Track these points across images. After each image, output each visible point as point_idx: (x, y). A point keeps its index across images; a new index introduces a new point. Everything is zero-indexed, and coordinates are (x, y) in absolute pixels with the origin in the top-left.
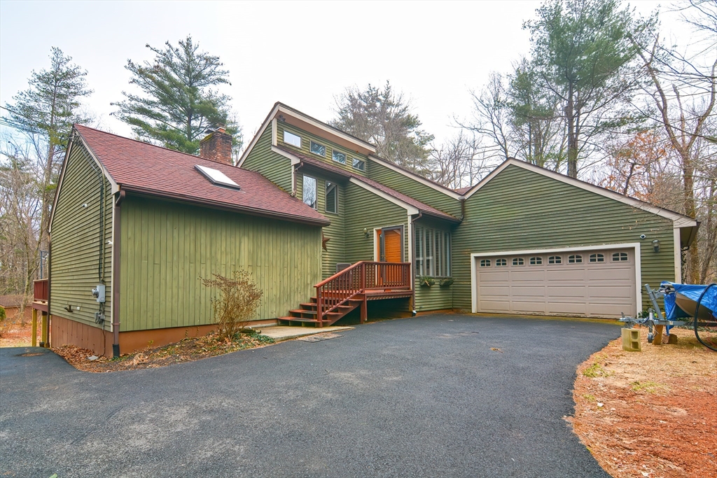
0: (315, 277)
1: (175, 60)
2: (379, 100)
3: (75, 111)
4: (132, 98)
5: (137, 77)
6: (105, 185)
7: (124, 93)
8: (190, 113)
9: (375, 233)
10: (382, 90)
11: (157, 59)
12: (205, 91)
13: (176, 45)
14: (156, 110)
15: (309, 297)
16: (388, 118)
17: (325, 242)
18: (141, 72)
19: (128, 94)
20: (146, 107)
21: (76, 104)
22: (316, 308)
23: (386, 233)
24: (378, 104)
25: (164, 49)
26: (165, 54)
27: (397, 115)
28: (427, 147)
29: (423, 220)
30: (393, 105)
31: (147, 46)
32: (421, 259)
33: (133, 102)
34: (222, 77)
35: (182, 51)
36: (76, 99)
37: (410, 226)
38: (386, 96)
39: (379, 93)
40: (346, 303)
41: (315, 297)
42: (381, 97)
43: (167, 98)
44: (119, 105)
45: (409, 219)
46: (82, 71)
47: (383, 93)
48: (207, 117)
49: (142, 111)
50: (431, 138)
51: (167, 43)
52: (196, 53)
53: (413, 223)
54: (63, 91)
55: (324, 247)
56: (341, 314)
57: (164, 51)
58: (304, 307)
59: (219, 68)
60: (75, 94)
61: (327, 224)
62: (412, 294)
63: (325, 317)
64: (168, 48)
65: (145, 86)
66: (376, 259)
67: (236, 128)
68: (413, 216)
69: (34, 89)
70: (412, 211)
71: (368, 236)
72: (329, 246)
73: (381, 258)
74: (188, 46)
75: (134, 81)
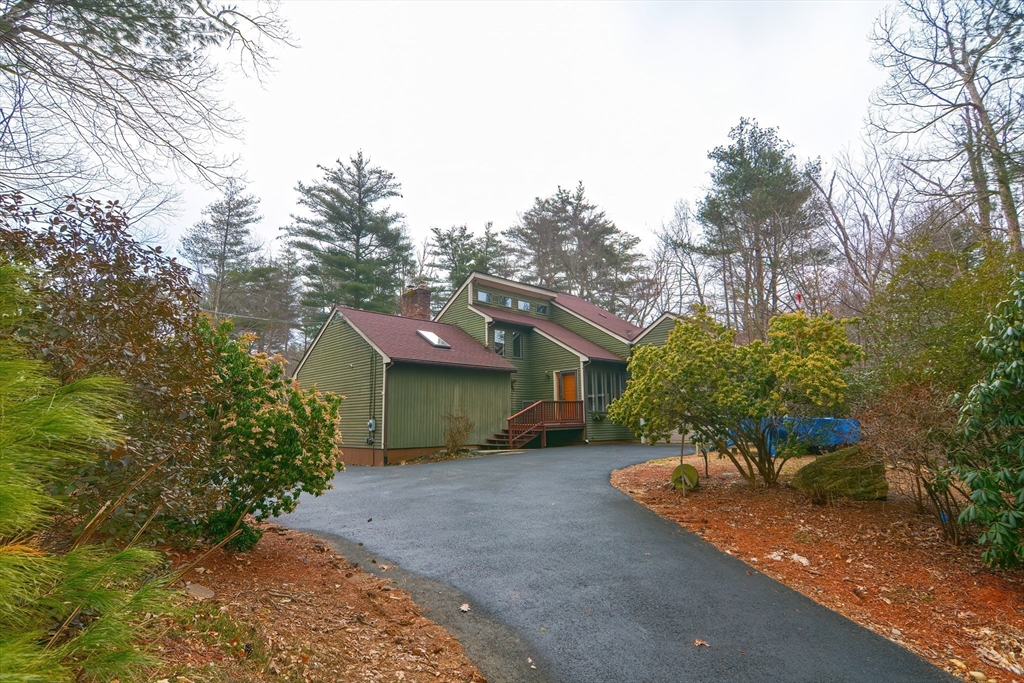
0: (505, 413)
1: (346, 177)
2: (571, 203)
3: (245, 238)
4: (299, 220)
5: (305, 198)
6: (374, 356)
7: (292, 216)
8: (359, 231)
9: (554, 375)
10: (574, 192)
11: (326, 177)
12: (376, 207)
13: (348, 163)
14: (323, 231)
15: (501, 428)
16: (582, 223)
17: (513, 382)
18: (308, 191)
19: (296, 216)
20: (314, 228)
21: (247, 232)
22: (507, 437)
23: (563, 376)
24: (569, 208)
25: (336, 167)
26: (335, 173)
27: (592, 222)
28: (629, 252)
29: (593, 365)
30: (588, 208)
31: (318, 166)
32: (593, 396)
33: (302, 225)
34: (393, 190)
35: (354, 170)
36: (247, 227)
37: (582, 371)
38: (579, 198)
39: (570, 195)
40: (530, 433)
41: (507, 428)
42: (572, 200)
43: (335, 216)
44: (287, 229)
45: (582, 364)
46: (255, 200)
47: (576, 195)
48: (377, 235)
49: (310, 233)
50: (636, 240)
51: (338, 161)
52: (367, 168)
53: (585, 368)
54: (235, 220)
55: (512, 388)
56: (526, 441)
57: (335, 169)
58: (497, 436)
59: (392, 182)
60: (247, 222)
61: (515, 372)
62: (585, 426)
63: (514, 442)
64: (339, 166)
65: (313, 206)
66: (555, 399)
67: (409, 245)
68: (585, 363)
69: (208, 219)
70: (584, 359)
71: (549, 378)
72: (516, 386)
73: (560, 397)
74: (359, 164)
75: (302, 201)
